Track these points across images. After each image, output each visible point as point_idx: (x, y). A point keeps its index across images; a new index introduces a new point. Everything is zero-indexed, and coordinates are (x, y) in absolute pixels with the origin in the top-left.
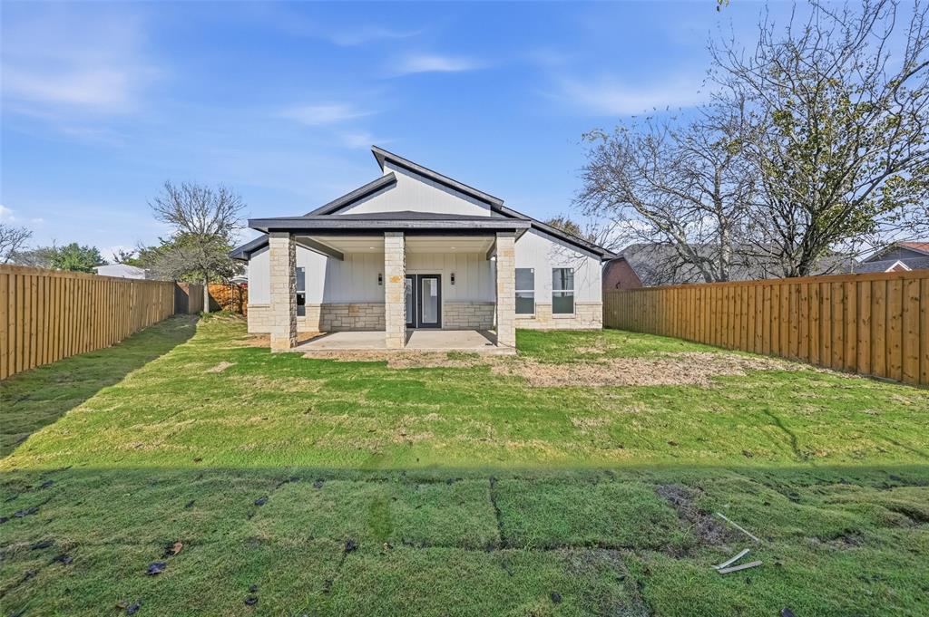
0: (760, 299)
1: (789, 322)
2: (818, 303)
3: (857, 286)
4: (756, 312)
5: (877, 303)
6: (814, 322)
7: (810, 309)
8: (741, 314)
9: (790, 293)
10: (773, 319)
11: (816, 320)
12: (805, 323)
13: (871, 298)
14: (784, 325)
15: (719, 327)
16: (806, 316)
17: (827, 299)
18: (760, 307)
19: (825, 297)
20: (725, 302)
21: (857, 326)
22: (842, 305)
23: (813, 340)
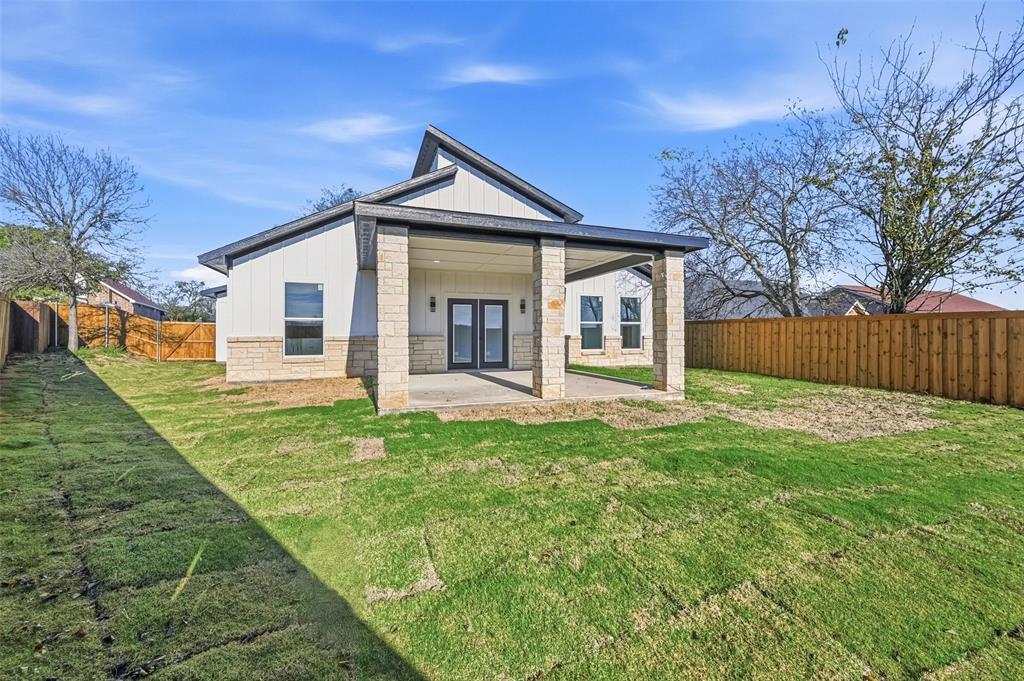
0: (863, 334)
1: (904, 356)
2: (940, 338)
3: (990, 322)
4: (858, 347)
5: (1015, 338)
6: (935, 356)
7: (930, 343)
8: (838, 348)
9: (904, 328)
10: (881, 353)
11: (938, 354)
12: (924, 357)
13: (1008, 333)
14: (897, 361)
15: (806, 362)
16: (925, 349)
17: (953, 334)
18: (864, 341)
19: (949, 332)
20: (816, 337)
21: (991, 361)
22: (971, 341)
23: (935, 373)
